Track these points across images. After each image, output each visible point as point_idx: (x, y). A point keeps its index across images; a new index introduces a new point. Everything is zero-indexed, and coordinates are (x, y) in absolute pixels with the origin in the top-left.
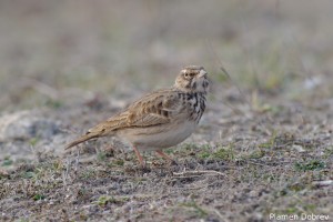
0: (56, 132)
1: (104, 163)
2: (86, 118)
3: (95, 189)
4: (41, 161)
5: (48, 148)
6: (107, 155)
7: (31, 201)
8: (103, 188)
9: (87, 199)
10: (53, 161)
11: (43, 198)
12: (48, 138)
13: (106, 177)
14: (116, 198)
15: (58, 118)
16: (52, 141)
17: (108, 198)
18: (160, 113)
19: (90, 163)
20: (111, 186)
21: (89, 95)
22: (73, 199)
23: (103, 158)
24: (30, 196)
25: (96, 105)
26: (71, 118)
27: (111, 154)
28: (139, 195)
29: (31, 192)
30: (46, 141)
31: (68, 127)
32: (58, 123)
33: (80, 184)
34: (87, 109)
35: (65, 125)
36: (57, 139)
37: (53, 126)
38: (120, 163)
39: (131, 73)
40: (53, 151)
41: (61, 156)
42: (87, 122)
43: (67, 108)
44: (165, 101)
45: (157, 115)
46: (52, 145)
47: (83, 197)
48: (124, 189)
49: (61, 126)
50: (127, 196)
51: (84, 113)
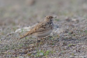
0: (58, 27)
1: (70, 35)
2: (66, 23)
3: (68, 42)
4: (54, 35)
5: (56, 31)
6: (71, 33)
7: (51, 45)
8: (70, 42)
9: (66, 45)
10: (57, 35)
11: (54, 45)
12: (56, 29)
13: (71, 39)
14: (73, 44)
15: (58, 24)
16: (57, 29)
17: (71, 44)
18: (43, 28)
19: (67, 35)
20: (72, 41)
21: (67, 18)
22: (62, 45)
23: (70, 34)
24: (51, 44)
25: (68, 20)
26: (62, 23)
27: (72, 33)
28: (79, 44)
29: (51, 43)
30: (55, 30)
31: (61, 26)
32: (58, 25)
33: (64, 41)
34: (66, 21)
35: (60, 25)
36: (58, 29)
37: (57, 26)
38: (75, 35)
39: (77, 12)
40: (57, 32)
41: (59, 34)
42: (66, 25)
43: (61, 21)
44: (44, 25)
45: (42, 28)
46: (57, 31)
47: (65, 44)
48: (75, 42)
49: (59, 26)
50: (76, 44)
51: (65, 22)
